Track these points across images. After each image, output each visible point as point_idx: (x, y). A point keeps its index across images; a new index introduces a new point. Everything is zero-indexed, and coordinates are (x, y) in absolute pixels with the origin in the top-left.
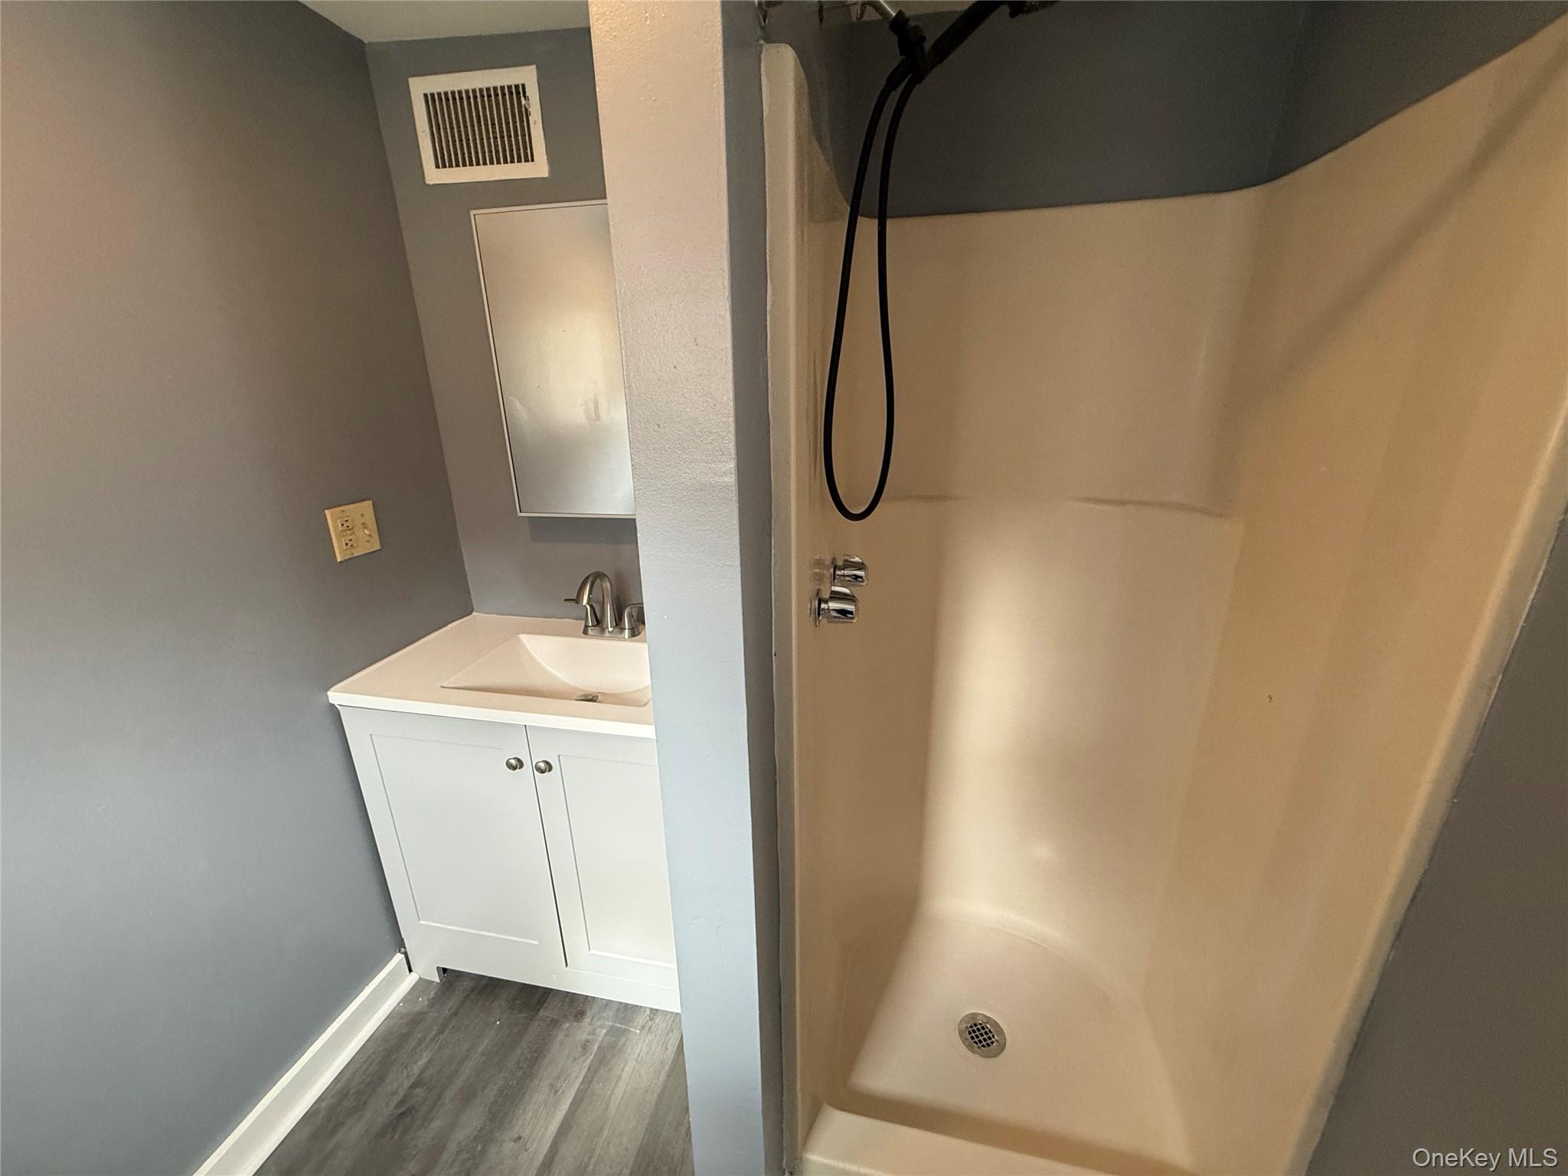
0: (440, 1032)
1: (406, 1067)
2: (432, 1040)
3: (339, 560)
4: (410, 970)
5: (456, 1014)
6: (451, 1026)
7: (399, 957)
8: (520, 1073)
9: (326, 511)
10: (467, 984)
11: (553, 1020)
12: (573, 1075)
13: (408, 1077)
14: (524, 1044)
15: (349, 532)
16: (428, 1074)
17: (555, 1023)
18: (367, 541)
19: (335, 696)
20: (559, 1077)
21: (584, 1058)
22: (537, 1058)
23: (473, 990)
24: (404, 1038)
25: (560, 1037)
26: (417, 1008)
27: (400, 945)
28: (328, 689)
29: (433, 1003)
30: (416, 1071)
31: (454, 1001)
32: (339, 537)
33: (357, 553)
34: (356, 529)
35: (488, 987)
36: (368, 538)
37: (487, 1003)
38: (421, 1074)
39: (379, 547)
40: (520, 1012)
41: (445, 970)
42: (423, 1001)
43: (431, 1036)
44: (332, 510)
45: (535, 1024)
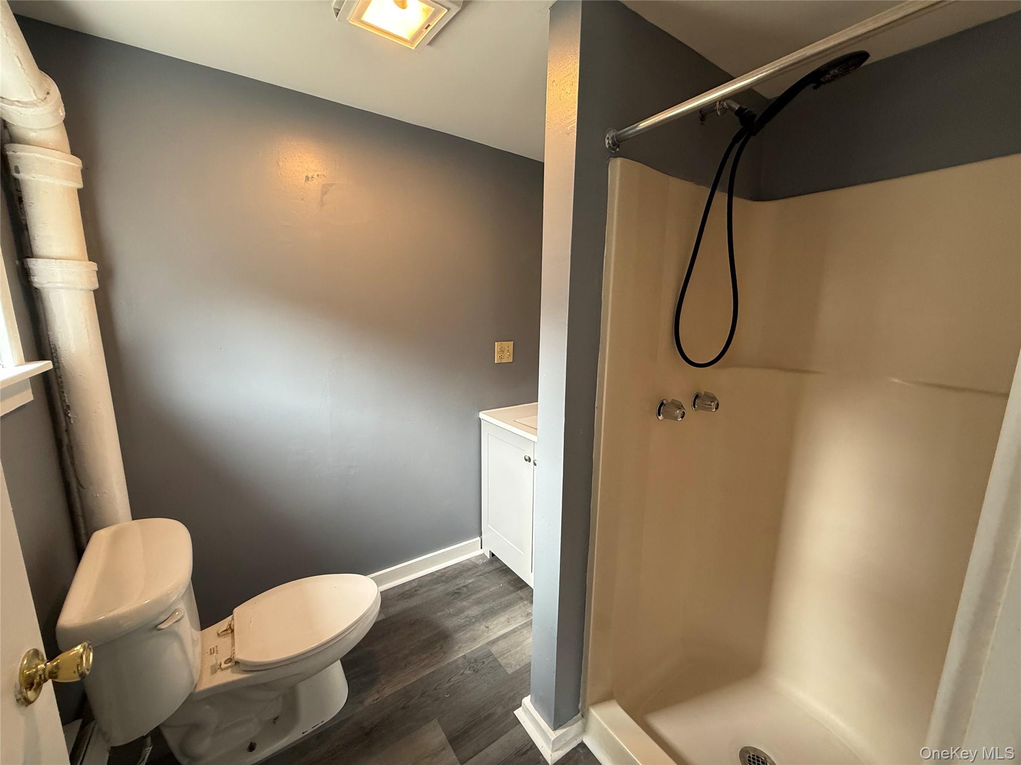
0: (480, 575)
1: (465, 579)
2: (477, 576)
3: (496, 362)
4: (481, 548)
5: (489, 572)
6: (486, 575)
7: (478, 538)
8: (499, 607)
9: (496, 343)
10: (498, 565)
11: (521, 597)
12: (518, 621)
13: (464, 583)
14: (507, 598)
15: (502, 352)
16: (471, 585)
17: (521, 598)
18: (508, 358)
19: (482, 415)
20: (512, 618)
21: (525, 618)
22: (508, 606)
23: (498, 568)
24: (469, 569)
25: (521, 604)
26: (478, 563)
27: (481, 535)
28: (480, 411)
29: (483, 564)
30: (467, 583)
31: (491, 568)
32: (498, 352)
33: (503, 361)
34: (504, 352)
35: (505, 570)
36: (508, 356)
37: (501, 576)
38: (469, 584)
39: (512, 361)
40: (512, 586)
41: (493, 555)
42: (481, 562)
43: (478, 574)
44: (499, 343)
45: (515, 594)
